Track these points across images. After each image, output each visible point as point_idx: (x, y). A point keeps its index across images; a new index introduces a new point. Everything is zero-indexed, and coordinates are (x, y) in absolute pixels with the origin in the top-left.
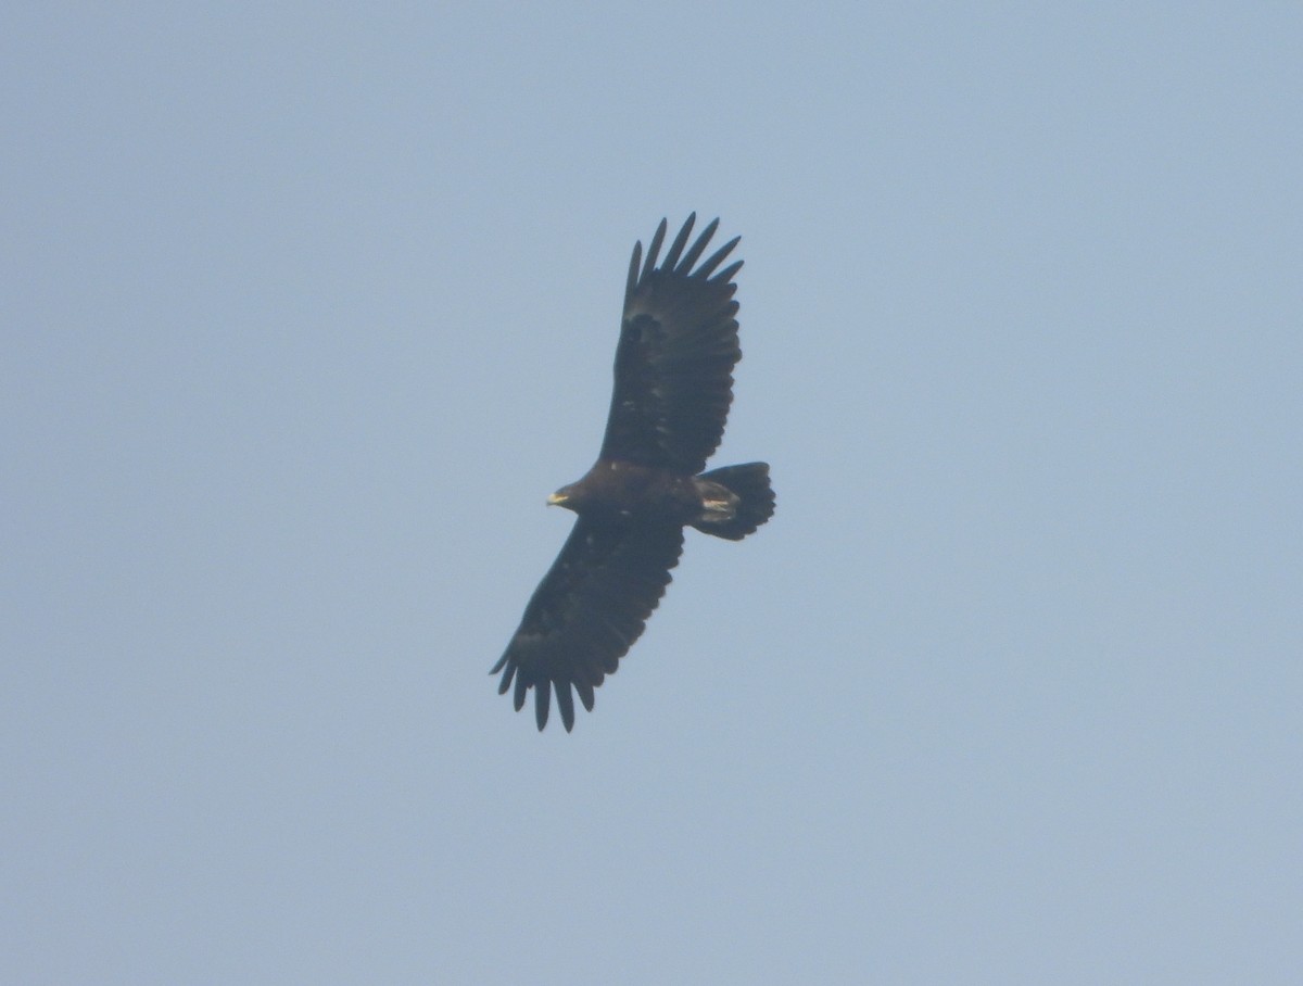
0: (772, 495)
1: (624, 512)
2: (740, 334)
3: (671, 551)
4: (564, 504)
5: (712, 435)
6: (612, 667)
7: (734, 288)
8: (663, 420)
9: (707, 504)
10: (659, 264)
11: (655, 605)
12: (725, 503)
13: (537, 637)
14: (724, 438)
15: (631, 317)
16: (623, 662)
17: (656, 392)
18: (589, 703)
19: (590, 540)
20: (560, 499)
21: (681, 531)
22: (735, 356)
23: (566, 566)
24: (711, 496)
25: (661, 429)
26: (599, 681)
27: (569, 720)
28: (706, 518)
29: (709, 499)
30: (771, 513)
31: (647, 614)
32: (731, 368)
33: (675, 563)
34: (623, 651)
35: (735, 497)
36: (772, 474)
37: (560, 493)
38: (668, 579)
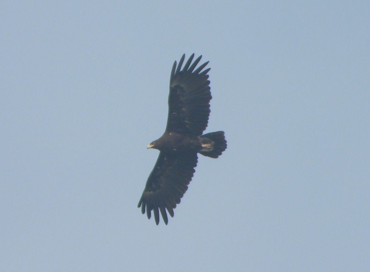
0: (226, 142)
1: (174, 149)
2: (211, 90)
3: (194, 162)
4: (154, 147)
5: (204, 123)
6: (179, 202)
7: (208, 76)
8: (187, 118)
9: (203, 146)
10: (182, 69)
11: (190, 180)
12: (210, 145)
13: (152, 192)
14: (208, 124)
15: (173, 86)
16: (182, 199)
17: (184, 109)
18: (172, 214)
19: (165, 159)
20: (152, 146)
21: (197, 155)
22: (210, 98)
23: (158, 168)
24: (205, 142)
25: (186, 122)
26: (175, 207)
27: (166, 221)
28: (203, 150)
29: (204, 143)
30: (226, 148)
31: (188, 183)
32: (209, 102)
33: (196, 166)
34: (182, 196)
35: (213, 142)
36: (225, 135)
37: (152, 144)
38: (194, 171)
